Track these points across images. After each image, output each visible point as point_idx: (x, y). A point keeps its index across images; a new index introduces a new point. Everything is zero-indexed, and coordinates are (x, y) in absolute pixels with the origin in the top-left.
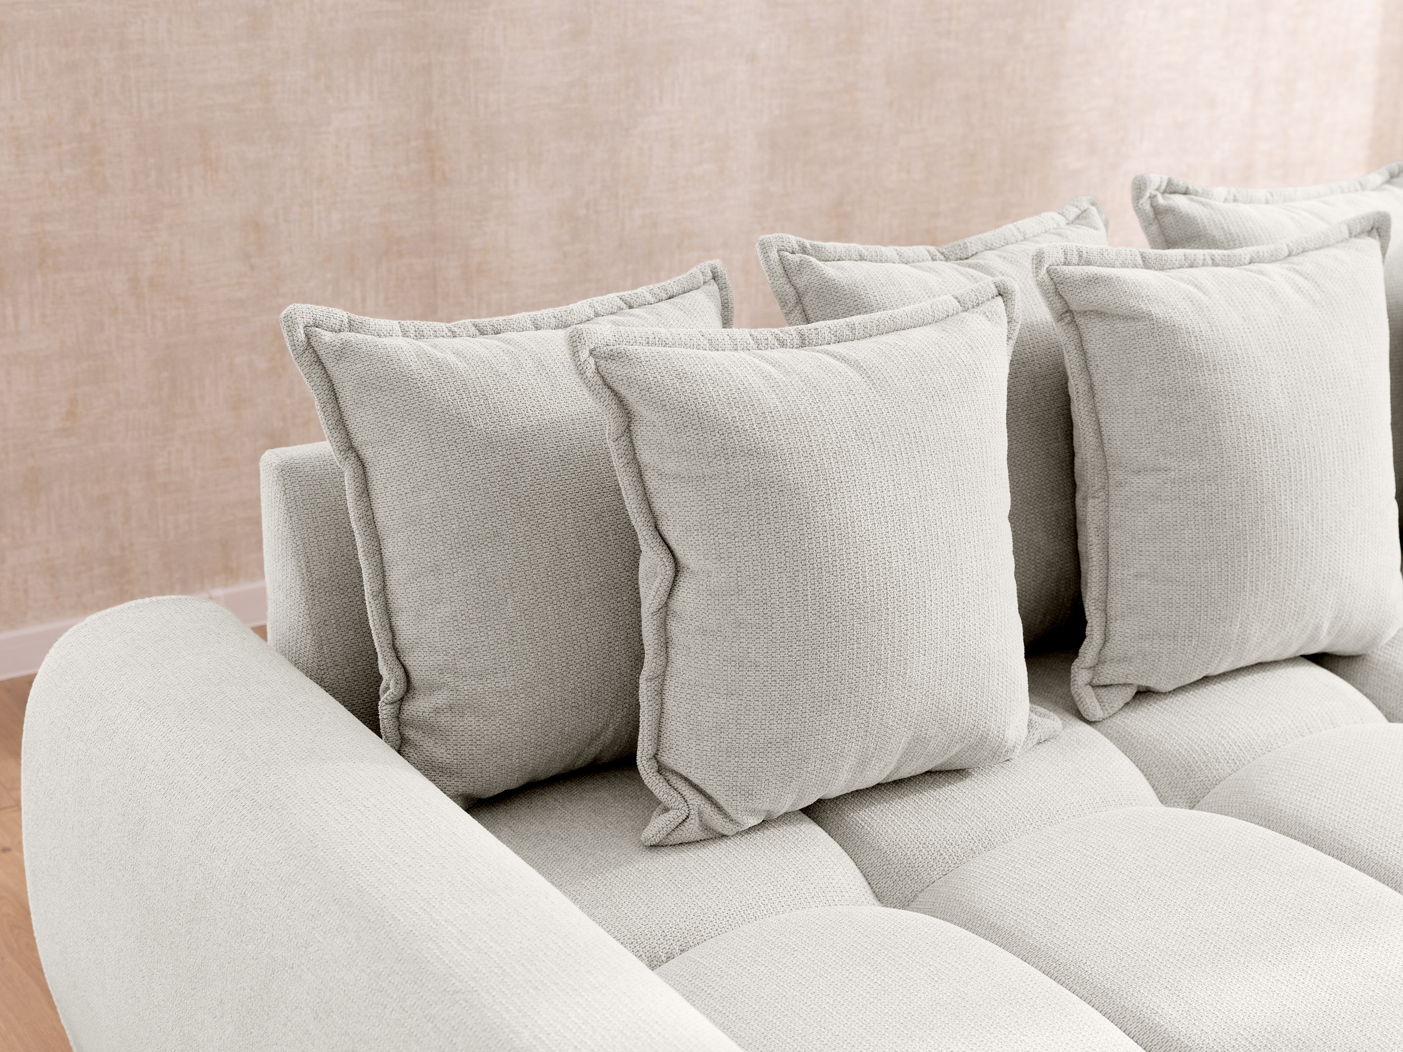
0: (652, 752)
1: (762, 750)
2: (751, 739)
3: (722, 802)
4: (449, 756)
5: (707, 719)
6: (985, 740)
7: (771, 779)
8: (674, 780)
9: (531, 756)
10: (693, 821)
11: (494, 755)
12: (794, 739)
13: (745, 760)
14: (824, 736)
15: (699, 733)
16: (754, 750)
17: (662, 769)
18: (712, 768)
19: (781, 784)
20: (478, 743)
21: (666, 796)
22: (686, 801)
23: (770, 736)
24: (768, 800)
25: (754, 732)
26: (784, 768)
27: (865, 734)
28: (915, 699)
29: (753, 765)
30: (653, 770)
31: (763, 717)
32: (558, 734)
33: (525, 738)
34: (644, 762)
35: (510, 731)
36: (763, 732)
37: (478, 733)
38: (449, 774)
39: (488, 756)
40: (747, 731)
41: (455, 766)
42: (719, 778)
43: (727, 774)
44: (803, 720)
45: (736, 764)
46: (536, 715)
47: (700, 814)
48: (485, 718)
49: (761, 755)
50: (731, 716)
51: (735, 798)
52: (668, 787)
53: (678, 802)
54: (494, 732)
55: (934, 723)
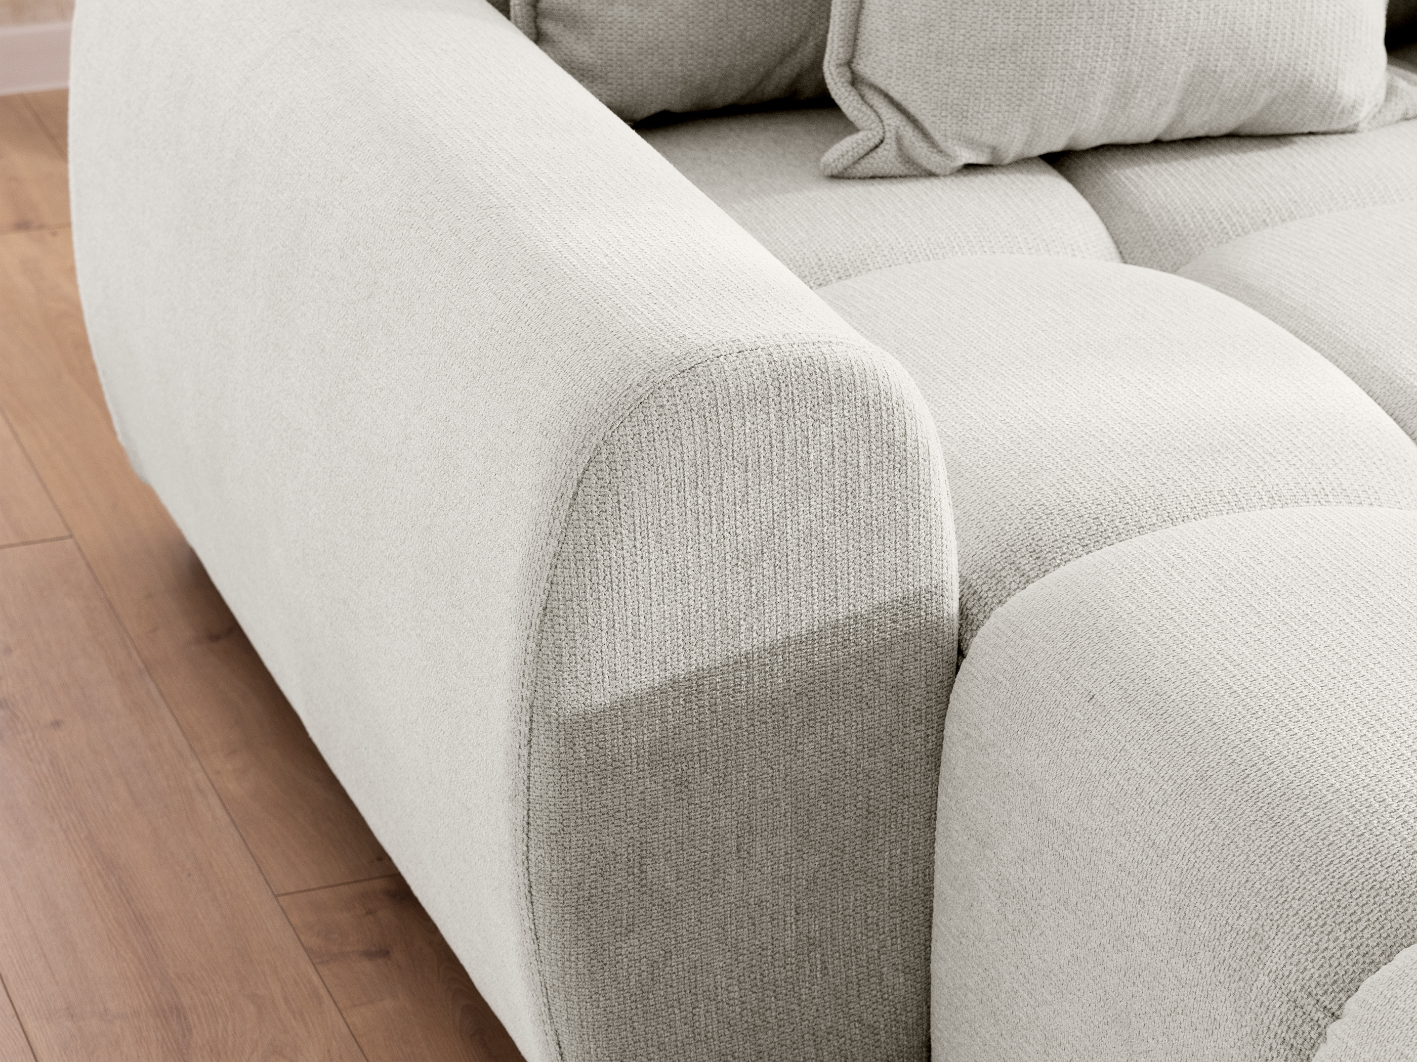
0: (843, 56)
1: (982, 58)
2: (968, 42)
3: (927, 124)
4: (592, 55)
5: (914, 13)
6: (1306, 89)
7: (993, 99)
8: (870, 95)
9: (699, 64)
10: (888, 147)
11: (650, 57)
12: (1025, 47)
13: (959, 70)
14: (1067, 47)
15: (903, 32)
16: (971, 58)
17: (855, 81)
18: (917, 78)
19: (1007, 108)
20: (630, 39)
21: (856, 112)
22: (882, 121)
23: (993, 40)
24: (989, 127)
25: (973, 32)
26: (1010, 84)
27: (1125, 51)
28: (1199, 13)
29: (969, 77)
30: (843, 80)
31: (985, 14)
32: (735, 38)
33: (692, 38)
34: (833, 69)
35: (671, 26)
36: (983, 33)
37: (631, 26)
38: (590, 79)
39: (641, 57)
40: (962, 32)
41: (599, 68)
42: (925, 93)
43: (935, 87)
44: (1038, 21)
45: (947, 75)
46: (706, 9)
47: (899, 140)
48: (641, 8)
49: (981, 65)
50: (944, 11)
51: (944, 120)
52: (861, 102)
53: (870, 122)
54: (651, 26)
55: (1228, 51)
